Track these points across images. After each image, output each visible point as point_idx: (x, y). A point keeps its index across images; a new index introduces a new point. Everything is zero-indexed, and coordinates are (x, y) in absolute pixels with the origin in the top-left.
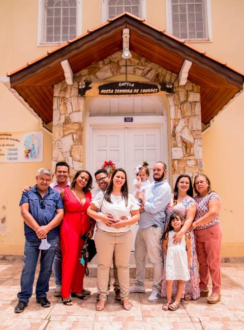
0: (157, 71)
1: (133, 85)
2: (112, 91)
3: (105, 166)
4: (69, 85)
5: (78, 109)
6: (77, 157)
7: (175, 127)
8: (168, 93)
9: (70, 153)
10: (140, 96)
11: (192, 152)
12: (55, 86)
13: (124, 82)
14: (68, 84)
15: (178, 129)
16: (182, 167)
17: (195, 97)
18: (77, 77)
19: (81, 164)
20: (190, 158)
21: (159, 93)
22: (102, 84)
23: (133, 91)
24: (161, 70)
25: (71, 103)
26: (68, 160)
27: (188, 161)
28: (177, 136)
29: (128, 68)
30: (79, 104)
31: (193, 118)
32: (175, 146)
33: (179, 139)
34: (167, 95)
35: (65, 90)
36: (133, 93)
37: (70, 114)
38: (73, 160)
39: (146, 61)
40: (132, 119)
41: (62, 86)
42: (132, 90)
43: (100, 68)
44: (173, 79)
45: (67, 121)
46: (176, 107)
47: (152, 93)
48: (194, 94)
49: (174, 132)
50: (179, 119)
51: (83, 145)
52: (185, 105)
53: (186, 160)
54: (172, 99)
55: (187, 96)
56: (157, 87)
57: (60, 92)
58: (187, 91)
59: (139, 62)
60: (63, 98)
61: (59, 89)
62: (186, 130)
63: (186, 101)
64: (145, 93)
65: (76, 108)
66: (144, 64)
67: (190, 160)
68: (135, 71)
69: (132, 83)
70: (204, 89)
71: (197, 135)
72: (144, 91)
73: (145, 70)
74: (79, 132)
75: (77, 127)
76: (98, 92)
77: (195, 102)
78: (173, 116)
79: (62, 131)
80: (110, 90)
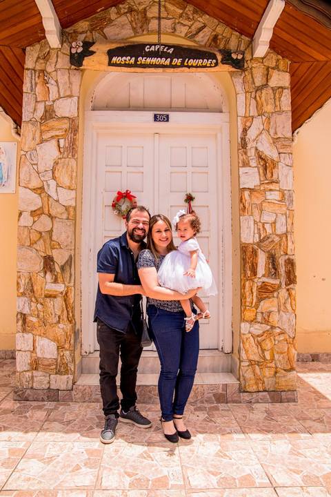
0: (214, 31)
1: (171, 51)
2: (133, 60)
3: (118, 199)
4: (53, 49)
5: (68, 93)
6: (66, 180)
7: (245, 131)
8: (234, 70)
9: (53, 173)
10: (183, 72)
11: (275, 177)
12: (28, 49)
13: (155, 45)
14: (52, 47)
15: (252, 133)
16: (258, 202)
17: (281, 79)
18: (69, 34)
19: (73, 194)
20: (271, 187)
21: (217, 69)
22: (114, 46)
23: (171, 62)
24: (221, 29)
25: (57, 82)
26: (48, 185)
27: (268, 193)
28: (249, 146)
29: (163, 22)
30: (70, 83)
31: (278, 116)
32: (246, 164)
33: (252, 153)
34: (232, 74)
35: (46, 58)
36: (171, 66)
37: (54, 101)
38: (58, 185)
39: (195, 12)
40: (167, 116)
41: (41, 50)
42: (169, 60)
43: (111, 21)
44: (242, 45)
45: (49, 114)
46: (248, 95)
47: (206, 67)
48: (279, 75)
49: (243, 139)
50: (253, 117)
51: (76, 160)
52: (264, 92)
53: (264, 191)
54: (241, 81)
55: (267, 77)
56: (214, 57)
57: (36, 61)
58: (268, 68)
59: (182, 13)
60: (43, 71)
61: (36, 55)
62: (265, 136)
63: (266, 85)
64: (192, 66)
65: (65, 91)
66: (191, 17)
67: (271, 190)
68: (174, 29)
69: (170, 47)
70: (297, 65)
71: (284, 146)
72: (192, 62)
73: (193, 27)
74: (70, 135)
75: (65, 125)
76: (107, 61)
77: (282, 87)
78: (241, 111)
79: (38, 132)
80: (129, 58)
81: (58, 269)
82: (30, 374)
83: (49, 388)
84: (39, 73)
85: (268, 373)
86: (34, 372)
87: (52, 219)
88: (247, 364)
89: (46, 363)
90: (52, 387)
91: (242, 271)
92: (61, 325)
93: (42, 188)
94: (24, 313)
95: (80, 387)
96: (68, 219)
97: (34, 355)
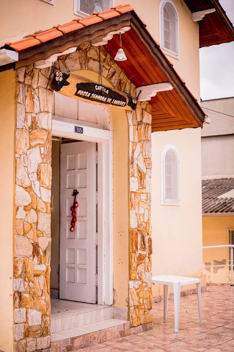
0: (119, 76)
1: (107, 92)
2: (89, 95)
4: (36, 69)
5: (46, 109)
7: (133, 152)
9: (38, 175)
10: (110, 107)
11: (145, 184)
13: (99, 86)
15: (136, 154)
16: (138, 201)
17: (148, 118)
20: (143, 191)
21: (125, 108)
23: (107, 100)
24: (123, 76)
25: (39, 97)
26: (35, 185)
27: (141, 195)
28: (135, 163)
32: (133, 176)
33: (135, 167)
34: (130, 112)
35: (31, 75)
36: (106, 103)
37: (37, 114)
38: (40, 186)
40: (82, 129)
42: (106, 98)
45: (34, 125)
46: (135, 127)
47: (121, 106)
48: (147, 115)
49: (132, 158)
50: (136, 143)
52: (142, 127)
53: (140, 193)
54: (131, 117)
55: (142, 115)
56: (125, 101)
57: (25, 76)
58: (143, 109)
60: (30, 86)
62: (141, 157)
63: (142, 121)
64: (115, 104)
65: (44, 107)
69: (107, 89)
71: (149, 164)
72: (116, 102)
74: (48, 145)
75: (45, 136)
76: (75, 92)
77: (148, 124)
78: (131, 138)
79: (28, 139)
80: (88, 92)
81: (41, 253)
82: (25, 341)
83: (36, 350)
84: (28, 88)
85: (142, 312)
86: (27, 338)
87: (37, 212)
88: (133, 308)
89: (34, 330)
90: (38, 348)
91: (131, 247)
92: (43, 298)
93: (30, 187)
94: (20, 291)
95: (55, 344)
96: (46, 212)
97: (26, 325)
